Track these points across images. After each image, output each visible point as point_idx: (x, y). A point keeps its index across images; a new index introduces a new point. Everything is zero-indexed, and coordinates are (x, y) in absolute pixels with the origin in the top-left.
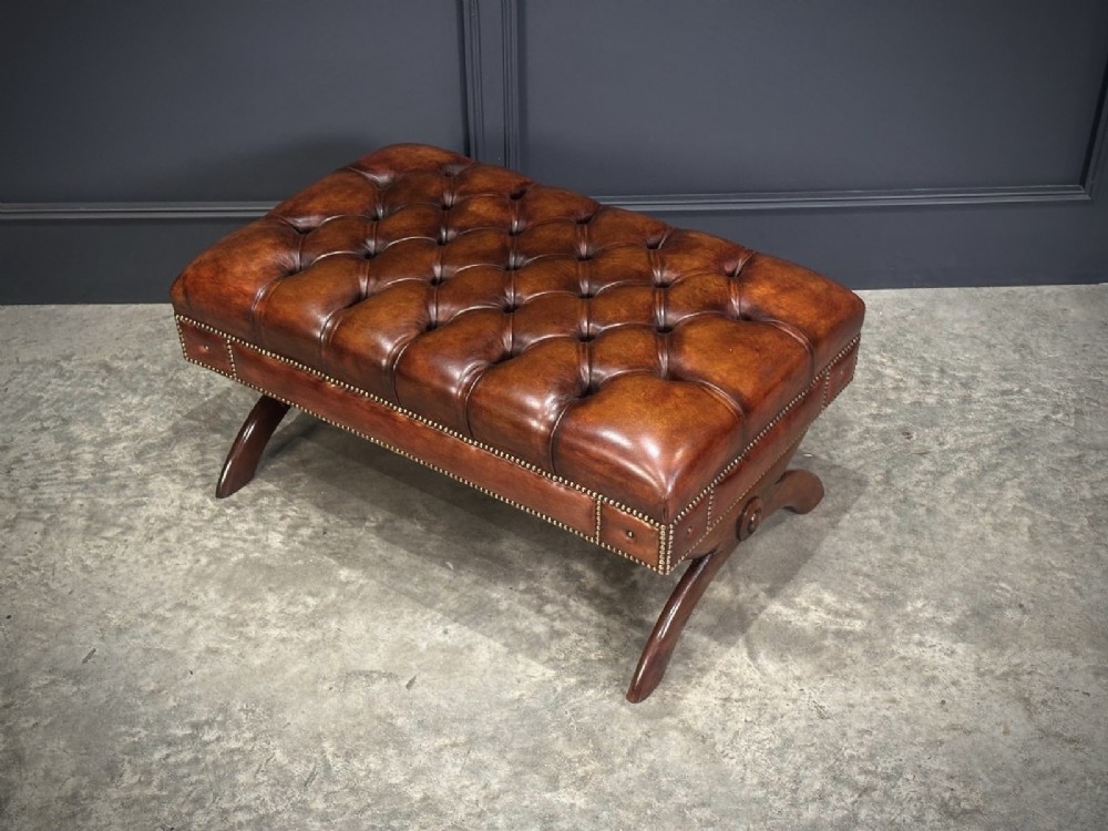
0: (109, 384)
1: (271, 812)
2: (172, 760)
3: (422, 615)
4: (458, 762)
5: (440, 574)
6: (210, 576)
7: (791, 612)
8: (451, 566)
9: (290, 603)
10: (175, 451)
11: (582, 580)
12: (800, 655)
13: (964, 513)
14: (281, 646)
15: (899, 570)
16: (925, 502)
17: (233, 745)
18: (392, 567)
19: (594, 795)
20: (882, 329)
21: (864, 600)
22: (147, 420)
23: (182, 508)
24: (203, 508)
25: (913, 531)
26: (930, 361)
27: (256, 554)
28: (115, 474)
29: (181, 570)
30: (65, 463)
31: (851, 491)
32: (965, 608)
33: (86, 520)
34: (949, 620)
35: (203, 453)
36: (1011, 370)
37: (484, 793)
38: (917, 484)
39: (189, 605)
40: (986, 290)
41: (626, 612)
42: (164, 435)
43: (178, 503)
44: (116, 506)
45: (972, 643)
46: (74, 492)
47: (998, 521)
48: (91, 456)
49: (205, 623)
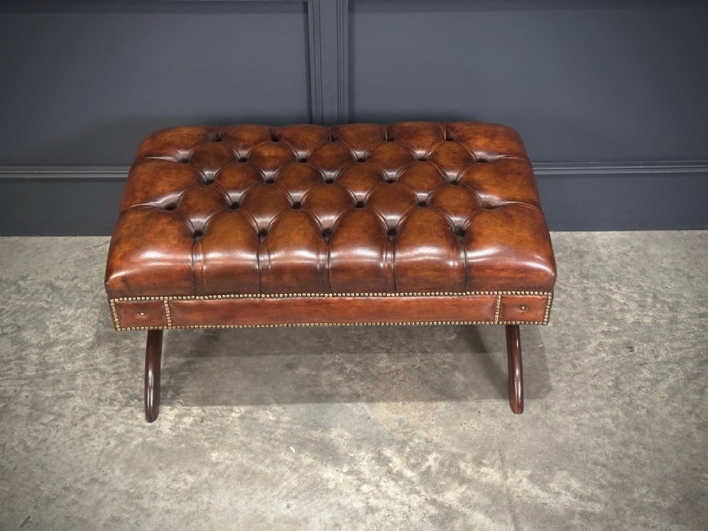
0: (53, 299)
3: (272, 492)
5: (285, 458)
6: (117, 456)
7: (546, 495)
8: (294, 450)
9: (174, 480)
10: (97, 353)
11: (390, 465)
13: (675, 414)
14: (167, 516)
15: (628, 461)
16: (645, 405)
18: (251, 451)
20: (610, 262)
21: (602, 487)
22: (77, 327)
23: (99, 400)
24: (115, 400)
25: (637, 429)
26: (646, 288)
27: (151, 439)
28: (52, 371)
29: (96, 451)
30: (17, 362)
31: (590, 394)
32: (678, 495)
33: (30, 409)
34: (666, 504)
35: (117, 355)
36: (706, 297)
38: (640, 388)
39: (100, 480)
40: (685, 232)
41: (423, 493)
42: (90, 340)
43: (96, 395)
44: (52, 398)
45: (684, 524)
46: (22, 386)
47: (701, 422)
48: (36, 356)
49: (111, 496)
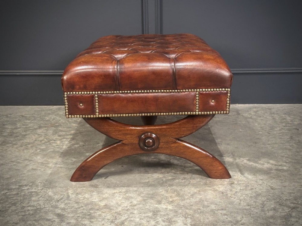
0: (22, 119)
1: (42, 207)
2: (8, 194)
4: (121, 196)
6: (39, 154)
7: (257, 164)
9: (66, 160)
10: (38, 130)
12: (262, 174)
14: (60, 169)
15: (300, 156)
17: (33, 190)
19: (176, 206)
21: (286, 162)
22: (31, 125)
28: (15, 134)
29: (30, 153)
31: (278, 140)
33: (1, 143)
35: (47, 131)
37: (130, 204)
39: (29, 160)
42: (35, 127)
43: (34, 140)
44: (13, 140)
48: (9, 131)
49: (34, 163)
